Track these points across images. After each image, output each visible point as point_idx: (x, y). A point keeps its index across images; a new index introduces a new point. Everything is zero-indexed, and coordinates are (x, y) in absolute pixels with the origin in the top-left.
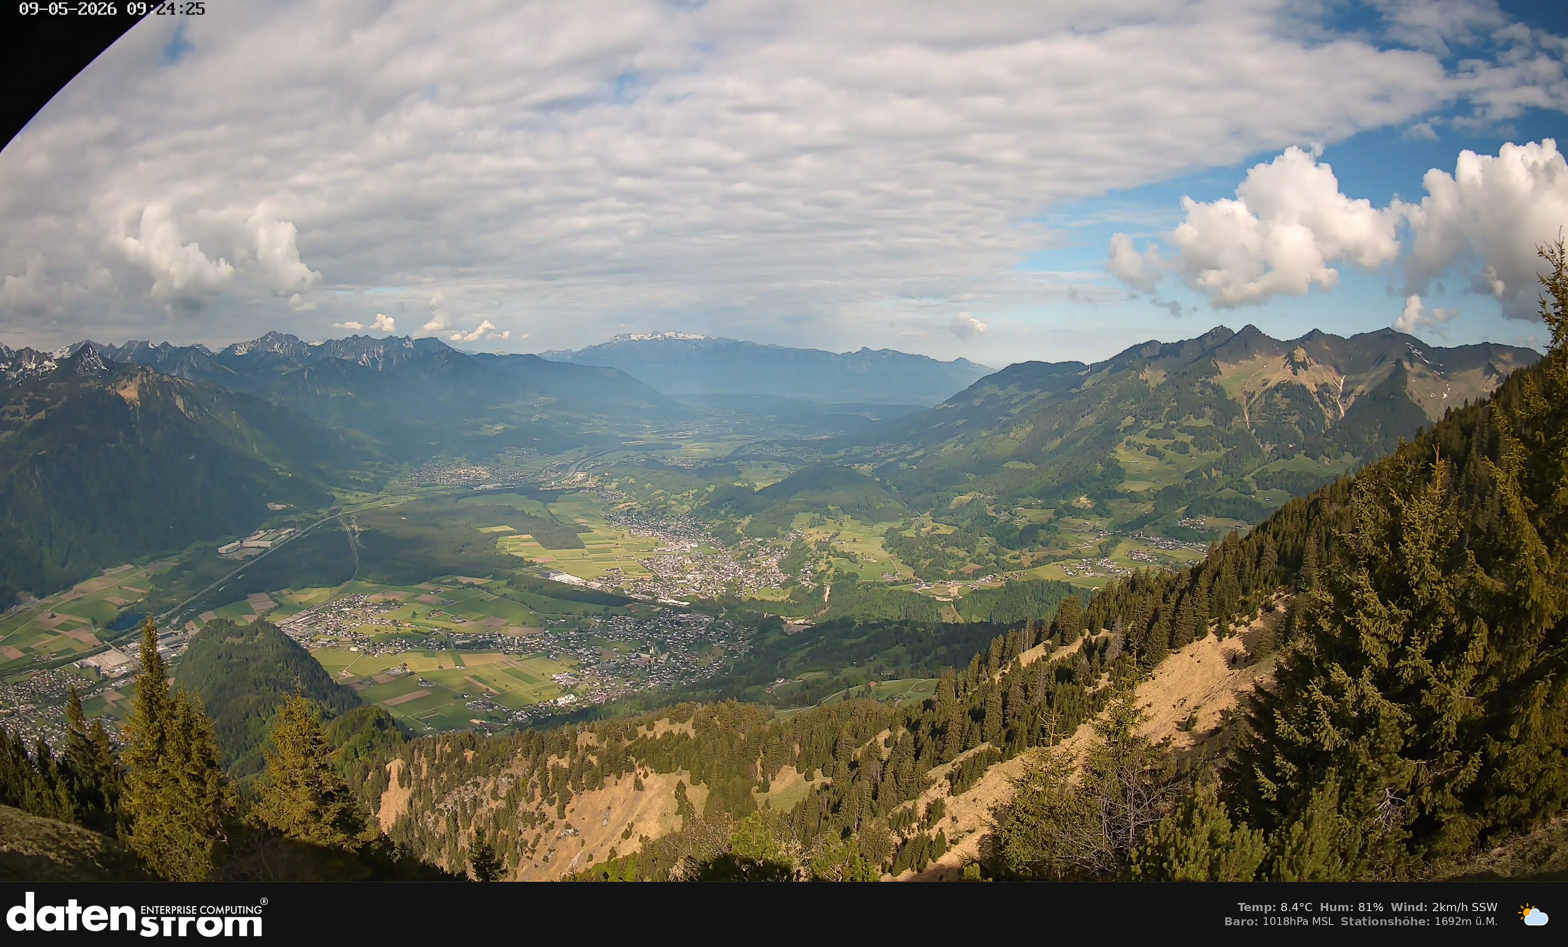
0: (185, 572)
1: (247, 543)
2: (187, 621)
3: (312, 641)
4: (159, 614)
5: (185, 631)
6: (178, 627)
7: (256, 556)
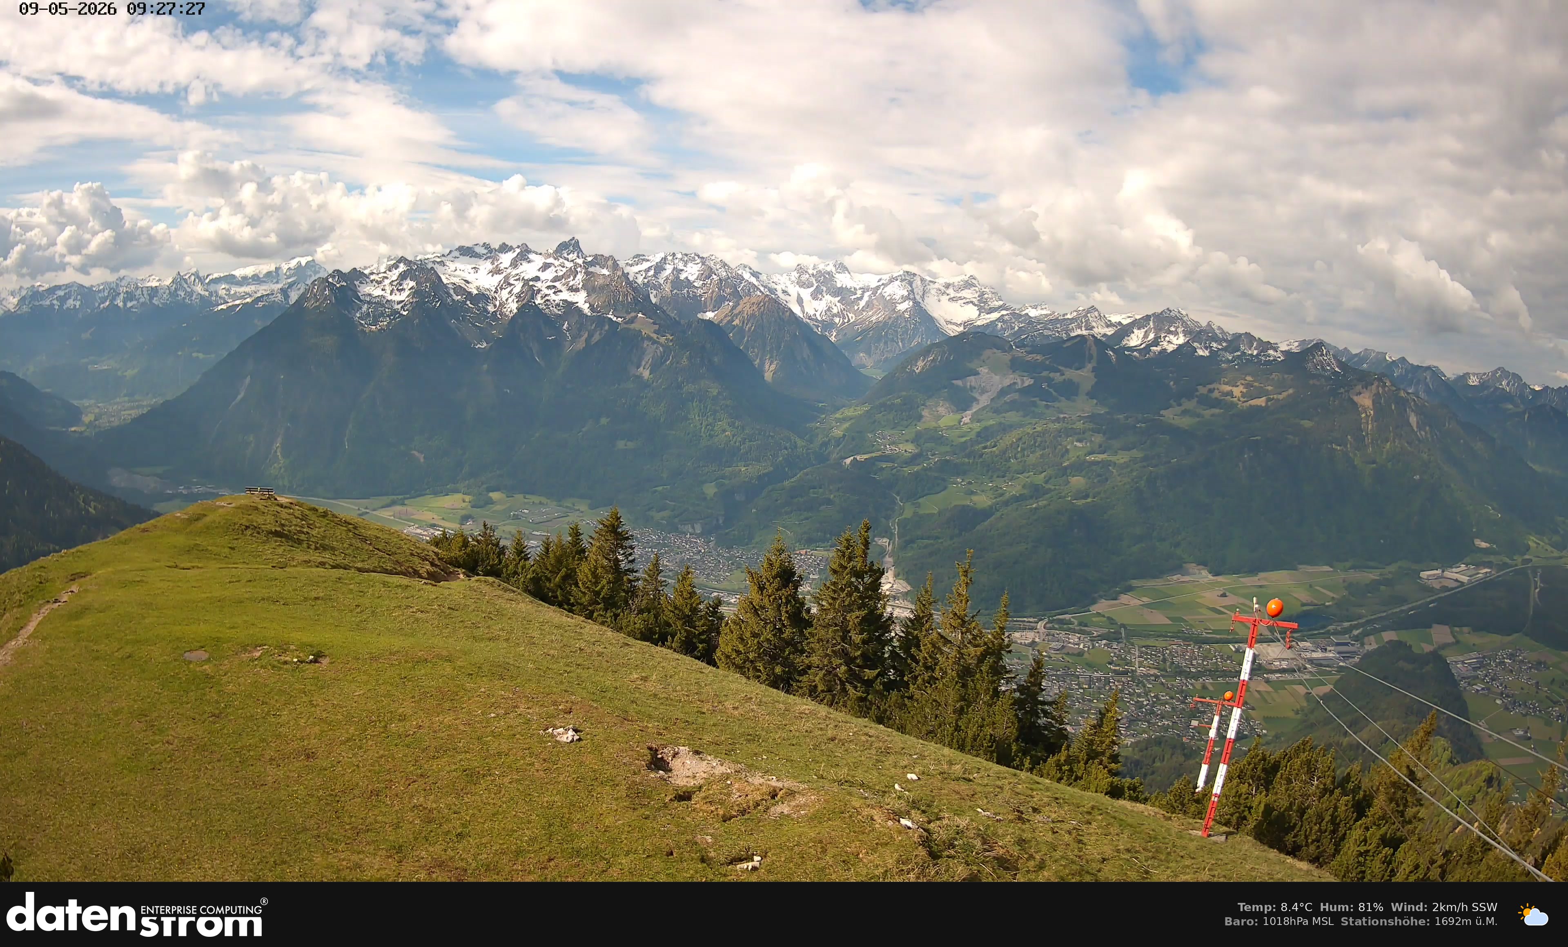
0: (1382, 588)
1: (1447, 574)
2: (1368, 635)
3: (1469, 684)
4: (1342, 622)
5: (1362, 644)
6: (1356, 638)
7: (1453, 589)
